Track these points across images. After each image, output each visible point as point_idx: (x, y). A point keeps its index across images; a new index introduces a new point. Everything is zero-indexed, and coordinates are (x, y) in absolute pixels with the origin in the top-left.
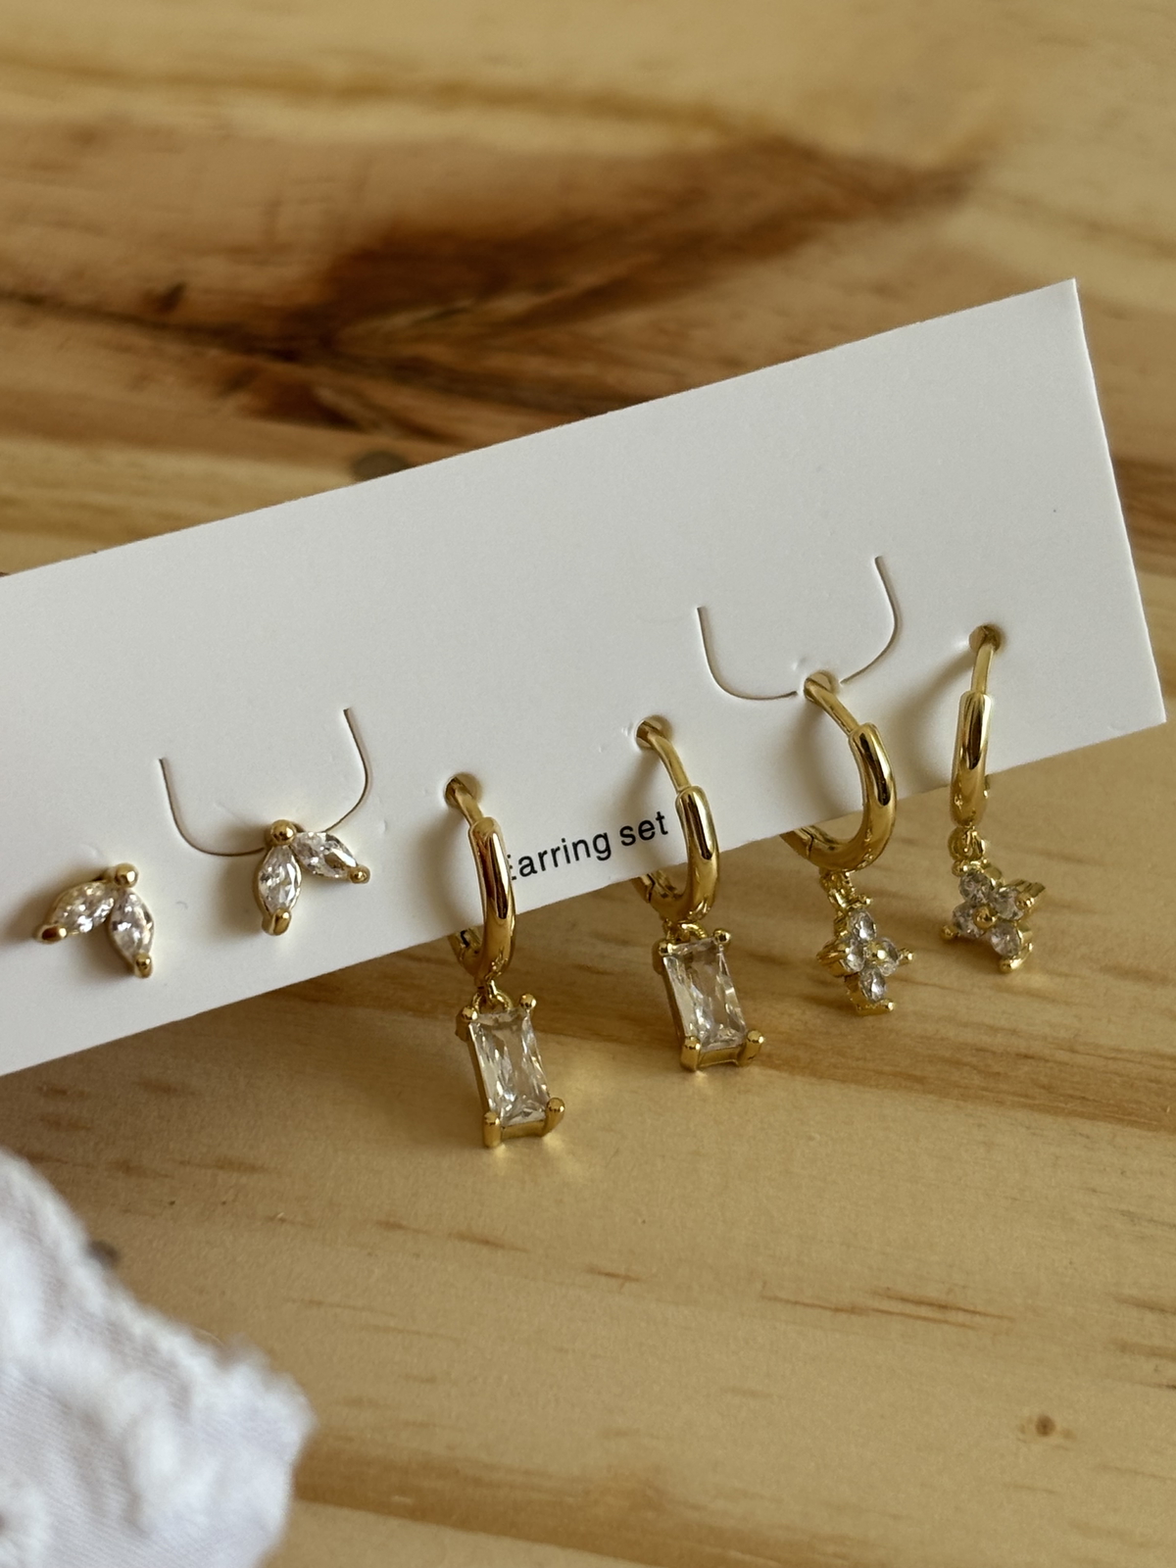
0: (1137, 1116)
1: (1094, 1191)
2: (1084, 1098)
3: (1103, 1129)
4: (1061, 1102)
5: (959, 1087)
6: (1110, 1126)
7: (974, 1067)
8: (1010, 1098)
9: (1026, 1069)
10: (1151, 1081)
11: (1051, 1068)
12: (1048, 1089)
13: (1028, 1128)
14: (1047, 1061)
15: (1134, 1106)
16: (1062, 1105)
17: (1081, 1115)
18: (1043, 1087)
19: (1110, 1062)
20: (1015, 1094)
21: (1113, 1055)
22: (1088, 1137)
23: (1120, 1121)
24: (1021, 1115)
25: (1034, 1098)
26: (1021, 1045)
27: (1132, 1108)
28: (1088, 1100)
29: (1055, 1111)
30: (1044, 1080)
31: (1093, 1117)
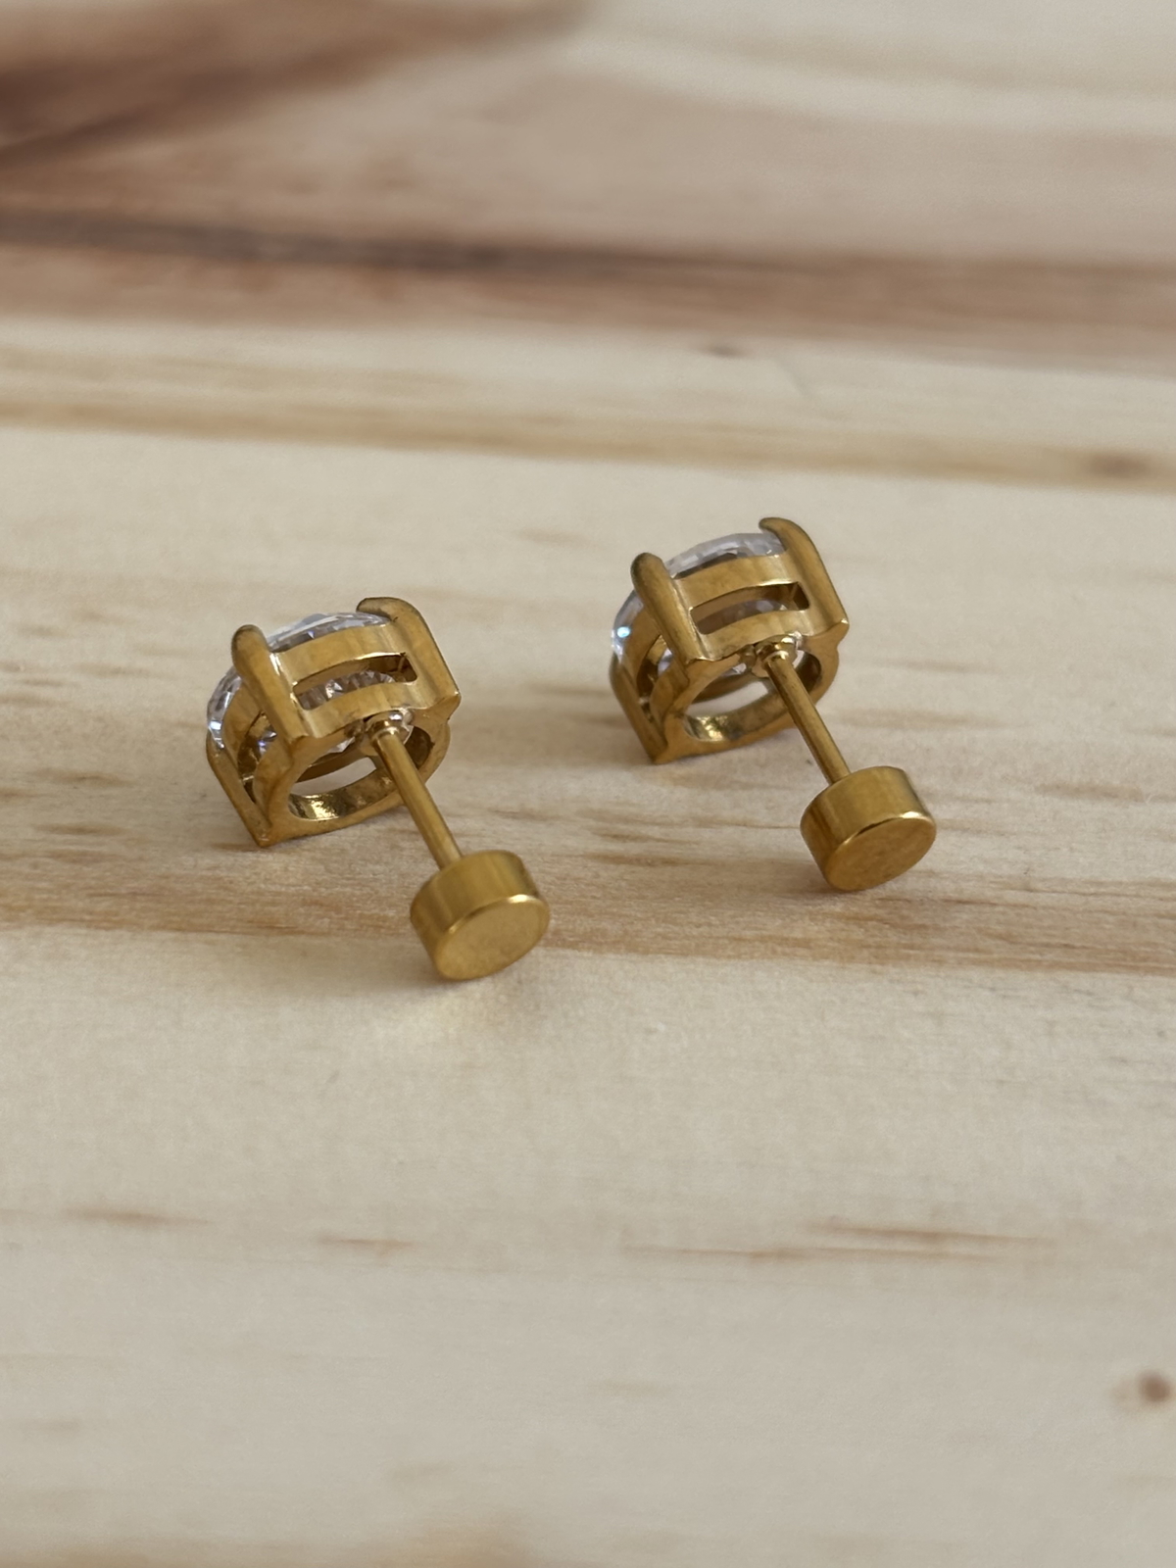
0: (1157, 961)
1: (1124, 1061)
2: (1066, 946)
3: (1110, 982)
4: (1032, 953)
5: (869, 947)
6: (1117, 976)
7: (882, 921)
8: (951, 954)
9: (965, 916)
10: (1161, 916)
11: (1004, 913)
12: (1007, 938)
13: (993, 989)
14: (994, 905)
15: (1148, 949)
16: (1038, 957)
17: (1071, 967)
18: (1000, 937)
19: (1091, 898)
20: (957, 949)
21: (1092, 890)
22: (1089, 994)
23: (1134, 969)
24: (976, 974)
25: (991, 953)
26: (949, 889)
27: (1146, 952)
28: (1073, 947)
29: (1030, 965)
30: (1000, 929)
31: (1089, 968)
